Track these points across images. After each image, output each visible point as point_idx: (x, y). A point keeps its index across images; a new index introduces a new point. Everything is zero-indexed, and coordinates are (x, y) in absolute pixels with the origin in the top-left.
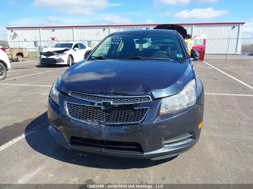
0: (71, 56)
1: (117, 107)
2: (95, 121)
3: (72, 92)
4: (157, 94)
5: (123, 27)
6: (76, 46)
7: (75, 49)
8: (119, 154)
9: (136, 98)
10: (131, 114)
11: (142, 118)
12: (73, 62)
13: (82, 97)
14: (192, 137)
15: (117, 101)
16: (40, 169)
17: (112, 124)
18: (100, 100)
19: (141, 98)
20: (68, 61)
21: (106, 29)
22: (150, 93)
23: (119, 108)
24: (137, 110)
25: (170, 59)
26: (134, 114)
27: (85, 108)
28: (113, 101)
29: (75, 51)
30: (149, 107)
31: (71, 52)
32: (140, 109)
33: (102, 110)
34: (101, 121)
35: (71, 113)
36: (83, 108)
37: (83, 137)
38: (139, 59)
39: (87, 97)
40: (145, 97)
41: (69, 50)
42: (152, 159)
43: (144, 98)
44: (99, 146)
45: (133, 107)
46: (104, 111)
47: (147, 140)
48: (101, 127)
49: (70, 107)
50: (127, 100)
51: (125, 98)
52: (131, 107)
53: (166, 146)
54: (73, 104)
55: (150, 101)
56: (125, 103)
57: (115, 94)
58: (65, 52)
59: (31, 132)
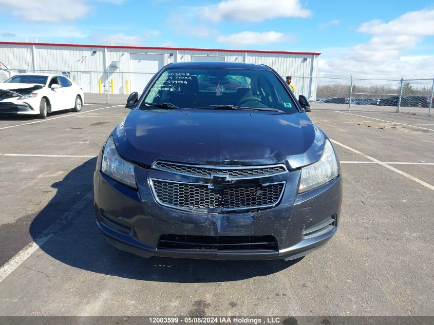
0: (46, 99)
1: (233, 184)
2: (201, 207)
3: (157, 164)
4: (294, 162)
5: (129, 49)
6: (54, 81)
7: (54, 86)
8: (243, 255)
9: (265, 168)
10: (256, 193)
11: (278, 198)
12: (50, 109)
13: (177, 170)
14: (333, 224)
15: (236, 174)
16: (104, 296)
17: (232, 211)
18: (208, 173)
19: (272, 168)
20: (42, 109)
21: (97, 52)
22: (283, 161)
23: (236, 185)
24: (266, 187)
25: (277, 110)
26: (263, 193)
27: (183, 188)
28: (230, 174)
29: (53, 89)
30: (284, 182)
31: (45, 91)
32: (272, 185)
33: (210, 189)
34: (211, 207)
35: (161, 196)
36: (180, 188)
37: (185, 233)
38: (231, 109)
39: (186, 170)
40: (278, 167)
41: (41, 87)
42: (287, 259)
43: (277, 169)
44: (209, 246)
45: (258, 182)
46: (212, 190)
47: (285, 231)
48: (213, 216)
49: (158, 186)
50: (262, 171)
51: (247, 170)
52: (256, 183)
53: (306, 238)
54: (164, 182)
55: (285, 172)
56: (249, 177)
57: (232, 164)
58: (34, 92)
59: (47, 238)
